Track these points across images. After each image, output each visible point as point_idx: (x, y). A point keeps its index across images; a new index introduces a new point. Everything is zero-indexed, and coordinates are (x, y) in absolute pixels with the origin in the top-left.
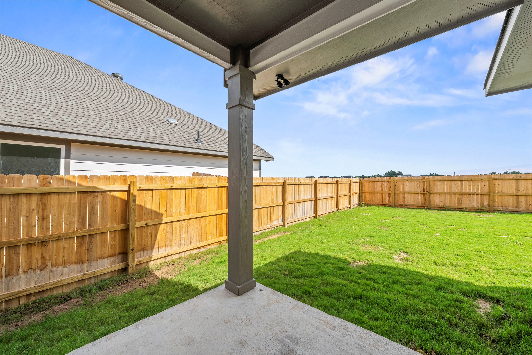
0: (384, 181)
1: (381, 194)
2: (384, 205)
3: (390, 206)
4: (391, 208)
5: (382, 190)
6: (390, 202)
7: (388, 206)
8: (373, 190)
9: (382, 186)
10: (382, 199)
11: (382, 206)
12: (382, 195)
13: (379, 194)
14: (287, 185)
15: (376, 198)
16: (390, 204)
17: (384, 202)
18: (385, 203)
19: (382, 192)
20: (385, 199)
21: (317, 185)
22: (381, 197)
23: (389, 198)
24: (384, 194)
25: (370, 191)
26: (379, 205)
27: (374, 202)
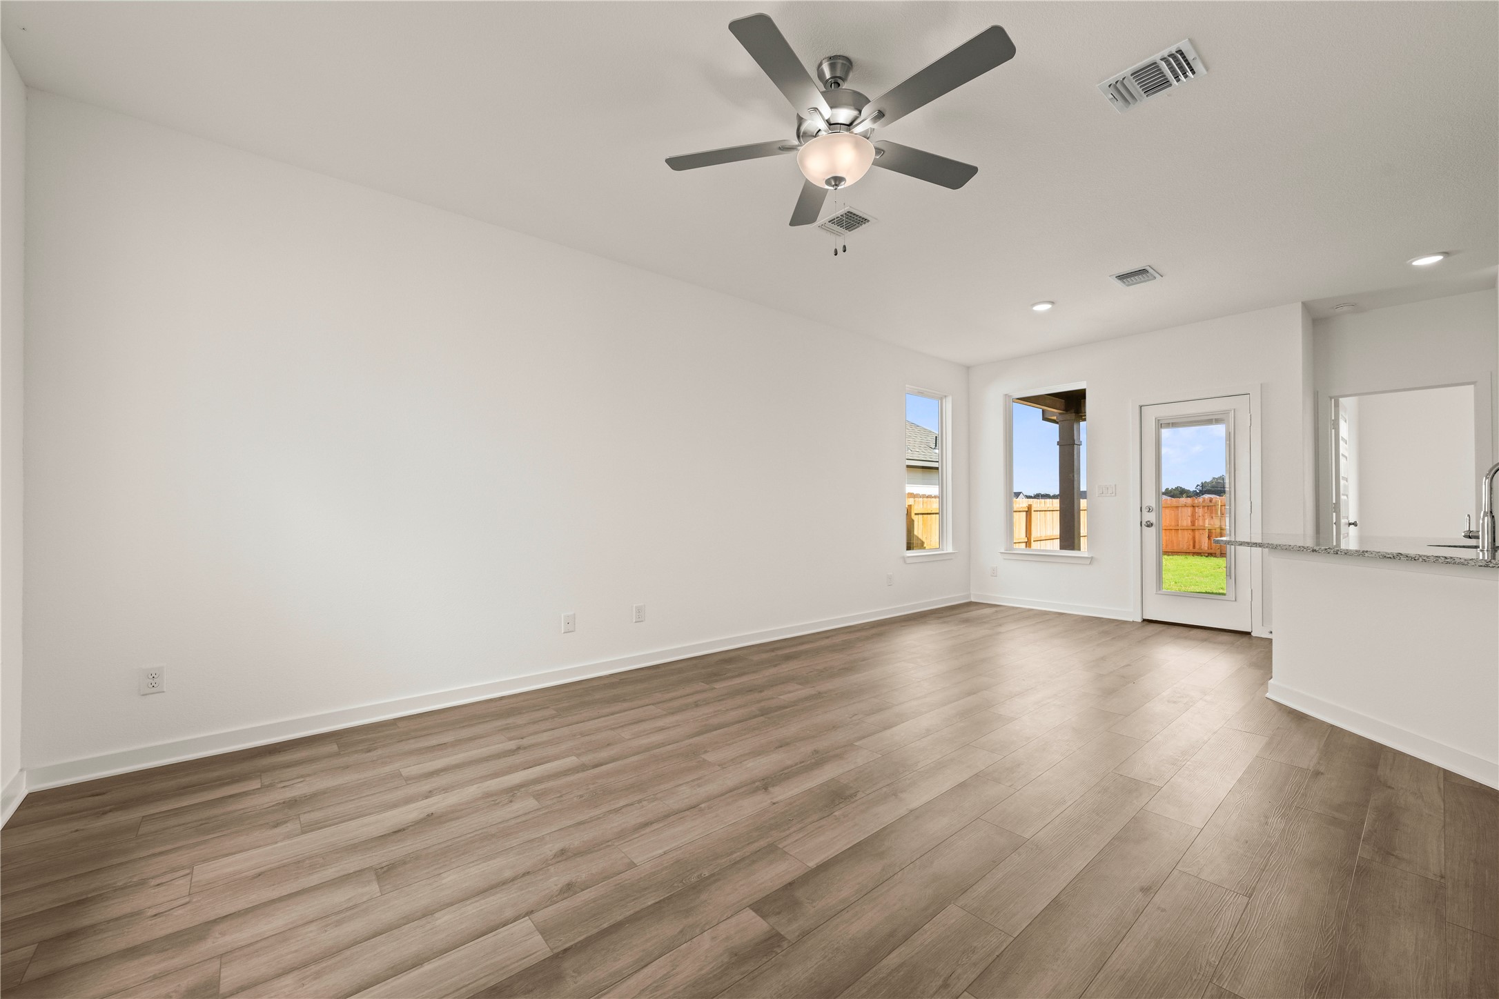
0: (1198, 506)
1: (1190, 532)
2: (1199, 554)
3: (1210, 555)
4: (1212, 558)
5: (1193, 523)
6: (1210, 547)
7: (1207, 555)
8: (1173, 524)
9: (1193, 515)
10: (1194, 542)
11: (1193, 555)
12: (1194, 534)
13: (1186, 532)
14: (916, 514)
15: (1180, 539)
16: (1210, 551)
17: (1197, 547)
18: (1200, 548)
19: (1193, 528)
20: (1200, 542)
21: (1033, 513)
22: (1191, 537)
23: (1209, 539)
24: (1197, 533)
25: (1167, 526)
26: (1187, 553)
27: (1175, 548)
